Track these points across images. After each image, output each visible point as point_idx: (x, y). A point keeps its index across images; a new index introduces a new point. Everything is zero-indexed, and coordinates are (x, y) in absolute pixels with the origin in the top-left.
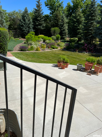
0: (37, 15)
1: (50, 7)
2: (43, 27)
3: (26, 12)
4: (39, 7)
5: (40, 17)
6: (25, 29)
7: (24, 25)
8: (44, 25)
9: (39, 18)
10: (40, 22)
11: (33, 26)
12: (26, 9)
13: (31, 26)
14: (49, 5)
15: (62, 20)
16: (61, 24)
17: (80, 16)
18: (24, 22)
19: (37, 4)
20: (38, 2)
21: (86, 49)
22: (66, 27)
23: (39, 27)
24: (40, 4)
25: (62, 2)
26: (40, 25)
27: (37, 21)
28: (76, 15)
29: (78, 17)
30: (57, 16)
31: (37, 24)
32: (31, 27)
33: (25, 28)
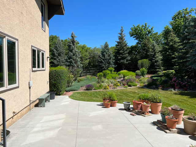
0: (119, 48)
1: (135, 37)
2: (127, 61)
3: (106, 46)
4: (122, 39)
5: (123, 50)
6: (104, 66)
7: (103, 61)
8: (129, 58)
9: (121, 51)
10: (123, 55)
11: (114, 61)
12: (106, 43)
13: (112, 61)
14: (135, 35)
15: (153, 49)
16: (151, 55)
17: (174, 41)
18: (103, 58)
19: (119, 37)
20: (121, 34)
21: (176, 85)
22: (159, 57)
23: (122, 61)
24: (123, 35)
25: (152, 29)
26: (123, 58)
27: (119, 55)
28: (167, 41)
29: (171, 43)
30: (145, 45)
31: (120, 57)
32: (112, 63)
33: (104, 64)
